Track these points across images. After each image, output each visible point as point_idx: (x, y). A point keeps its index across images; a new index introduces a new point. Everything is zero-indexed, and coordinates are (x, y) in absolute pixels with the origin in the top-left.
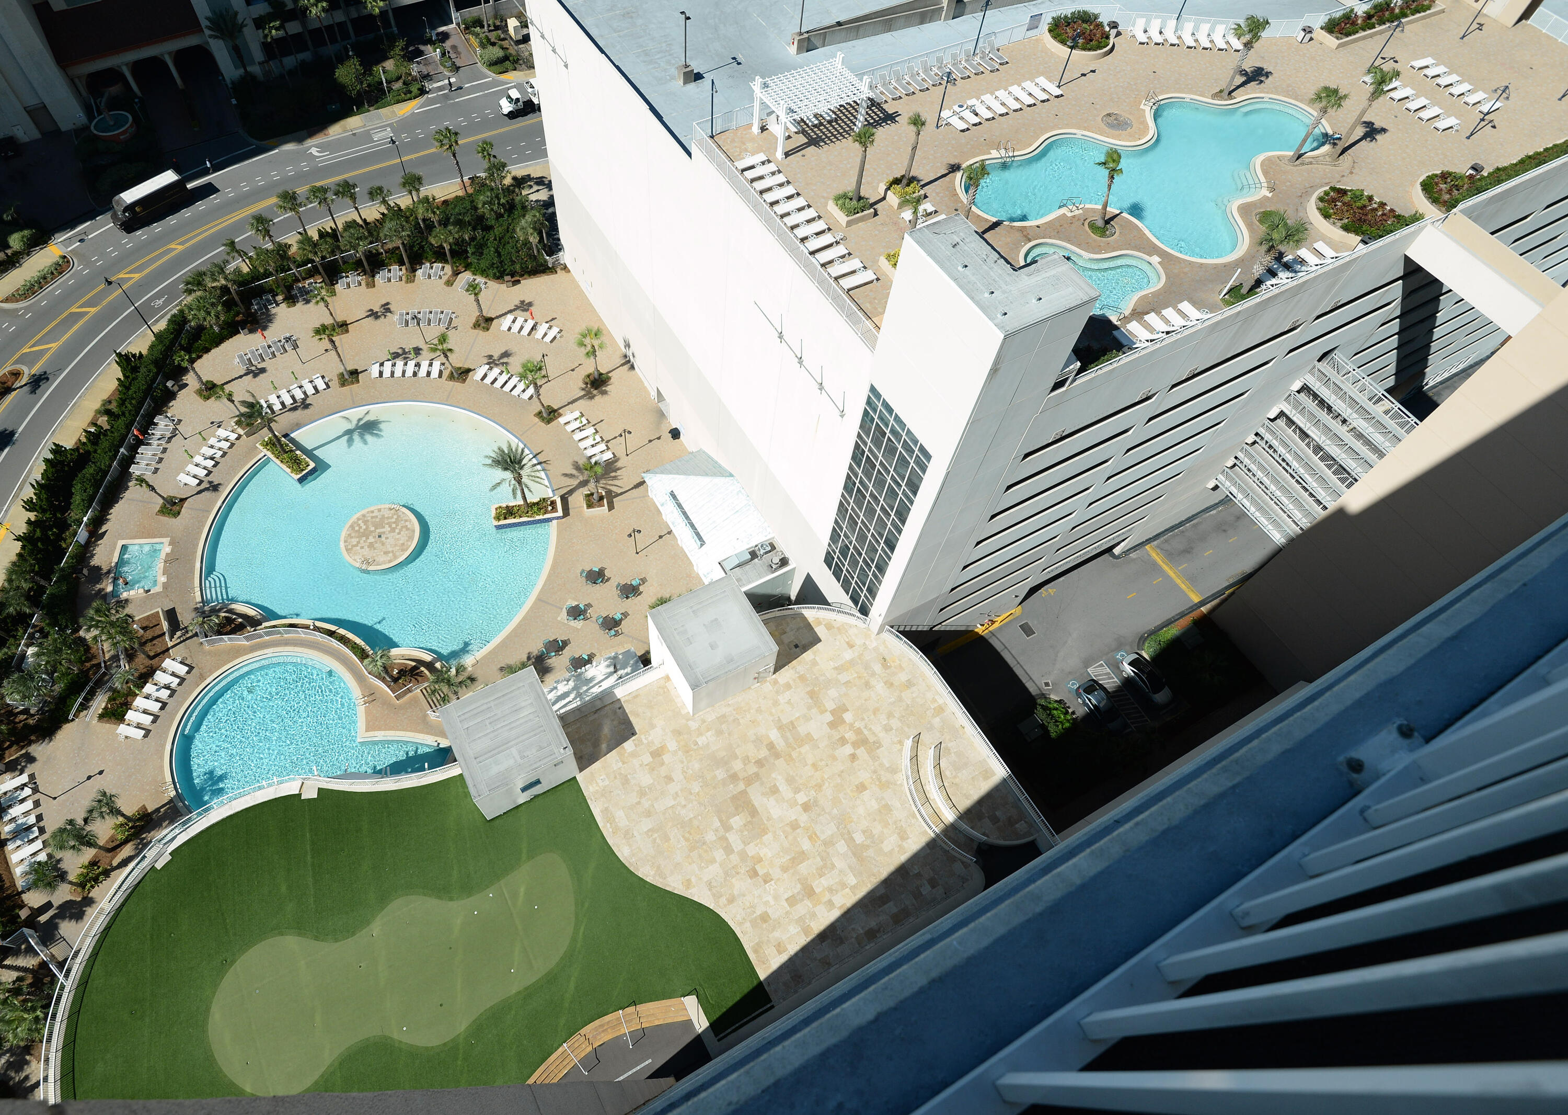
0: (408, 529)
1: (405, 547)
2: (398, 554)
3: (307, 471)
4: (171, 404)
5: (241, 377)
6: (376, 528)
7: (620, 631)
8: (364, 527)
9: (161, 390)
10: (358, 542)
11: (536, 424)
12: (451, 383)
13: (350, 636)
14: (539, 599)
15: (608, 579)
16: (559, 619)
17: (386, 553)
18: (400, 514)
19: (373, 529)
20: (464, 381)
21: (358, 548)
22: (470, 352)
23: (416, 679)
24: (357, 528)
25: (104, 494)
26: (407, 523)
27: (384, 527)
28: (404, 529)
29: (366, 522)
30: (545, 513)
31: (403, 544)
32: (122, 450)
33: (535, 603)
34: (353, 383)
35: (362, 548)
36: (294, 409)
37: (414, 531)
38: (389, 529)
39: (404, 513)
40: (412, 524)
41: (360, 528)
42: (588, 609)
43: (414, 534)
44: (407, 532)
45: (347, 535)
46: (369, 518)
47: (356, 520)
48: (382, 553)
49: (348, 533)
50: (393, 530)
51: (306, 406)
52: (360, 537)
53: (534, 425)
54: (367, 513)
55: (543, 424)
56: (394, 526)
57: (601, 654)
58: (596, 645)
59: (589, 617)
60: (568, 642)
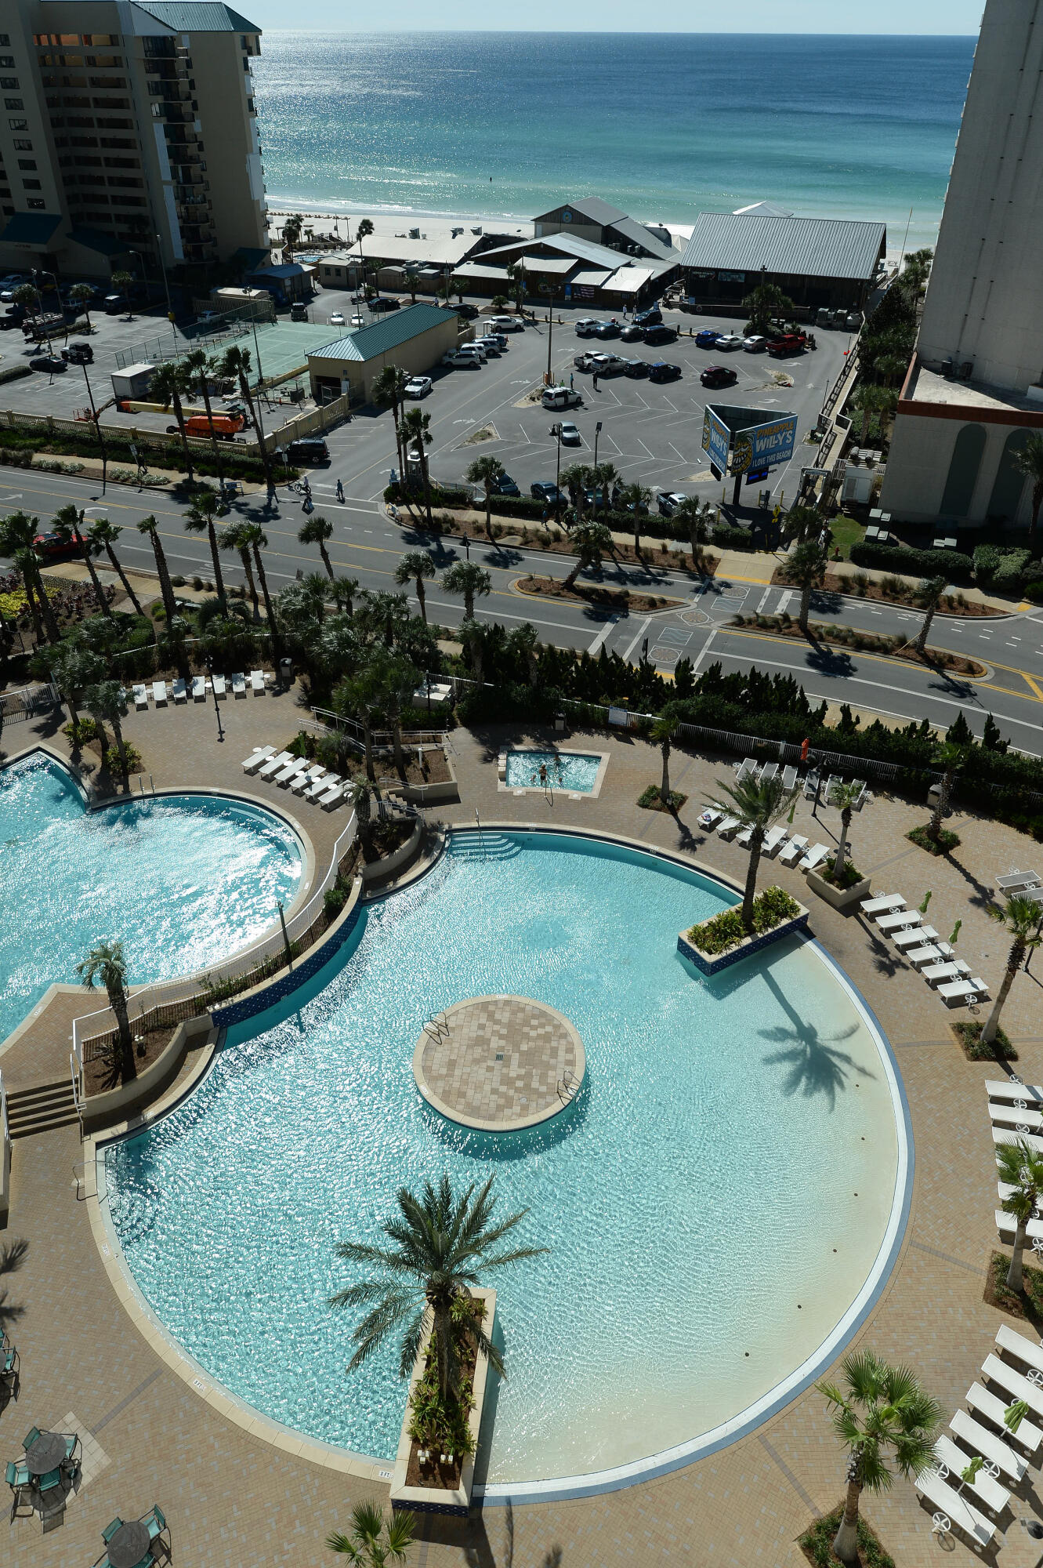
0: (500, 1108)
1: (453, 1098)
2: (440, 1084)
3: (697, 950)
4: (895, 799)
5: (970, 879)
6: (522, 1053)
8: (533, 1033)
10: (497, 1022)
11: (808, 1501)
12: (985, 1264)
13: (267, 983)
14: (157, 1372)
17: (452, 1064)
18: (549, 1099)
19: (524, 1047)
20: (998, 1302)
21: (483, 1021)
24: (534, 1022)
26: (517, 1109)
27: (520, 1066)
28: (502, 1101)
29: (547, 1038)
30: (415, 1440)
31: (462, 1095)
32: (782, 745)
34: (967, 1046)
35: (482, 1027)
36: (878, 948)
37: (492, 1118)
38: (513, 1074)
39: (548, 1105)
40: (514, 1117)
41: (534, 1028)
42: (48, 1514)
43: (484, 1118)
44: (493, 1105)
45: (522, 1006)
46: (554, 1044)
47: (555, 1022)
48: (453, 1057)
49: (528, 1008)
50: (507, 1081)
51: (889, 967)
52: (510, 1025)
53: (803, 1495)
54: (568, 1042)
55: (805, 1527)
56: (520, 1084)
59: (19, 1511)
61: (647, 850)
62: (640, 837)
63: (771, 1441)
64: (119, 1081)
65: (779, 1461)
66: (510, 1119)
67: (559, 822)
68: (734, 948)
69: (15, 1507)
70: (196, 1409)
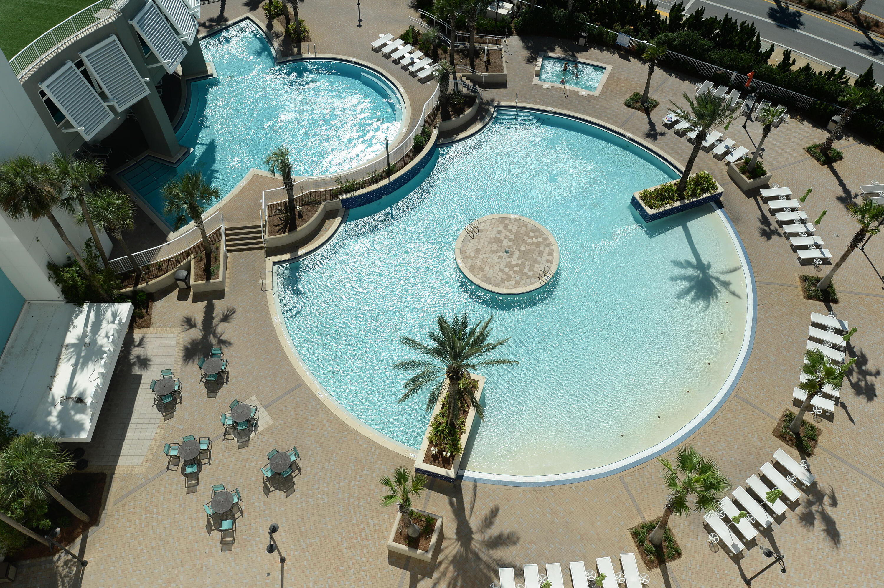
0: (503, 281)
1: (476, 270)
2: (470, 261)
3: (643, 204)
4: (805, 123)
5: (841, 183)
6: (521, 251)
7: (175, 468)
8: (530, 241)
9: (826, 108)
10: (509, 231)
11: (640, 513)
12: (779, 415)
13: (374, 187)
14: (300, 385)
15: (266, 491)
16: (254, 398)
17: (478, 251)
18: (533, 280)
19: (523, 248)
20: (781, 436)
21: (501, 229)
22: (858, 470)
24: (532, 234)
26: (513, 283)
27: (519, 258)
28: (505, 277)
29: (538, 244)
30: (431, 442)
31: (481, 269)
32: (735, 73)
33: (299, 378)
34: (807, 290)
35: (499, 232)
36: (765, 221)
37: (497, 285)
38: (514, 263)
39: (532, 283)
40: (510, 287)
41: (531, 238)
42: (241, 440)
43: (493, 284)
44: (499, 278)
45: (526, 223)
46: (541, 249)
47: (545, 236)
48: (479, 247)
49: (529, 225)
50: (510, 266)
52: (516, 234)
53: (638, 510)
54: (550, 249)
55: (636, 524)
56: (517, 269)
57: (163, 427)
58: (181, 427)
59: (227, 436)
60: (211, 395)
61: (624, 136)
62: (621, 127)
63: (626, 480)
64: (287, 230)
65: (628, 491)
66: (508, 288)
67: (569, 110)
68: (668, 207)
69: (225, 434)
70: (318, 406)
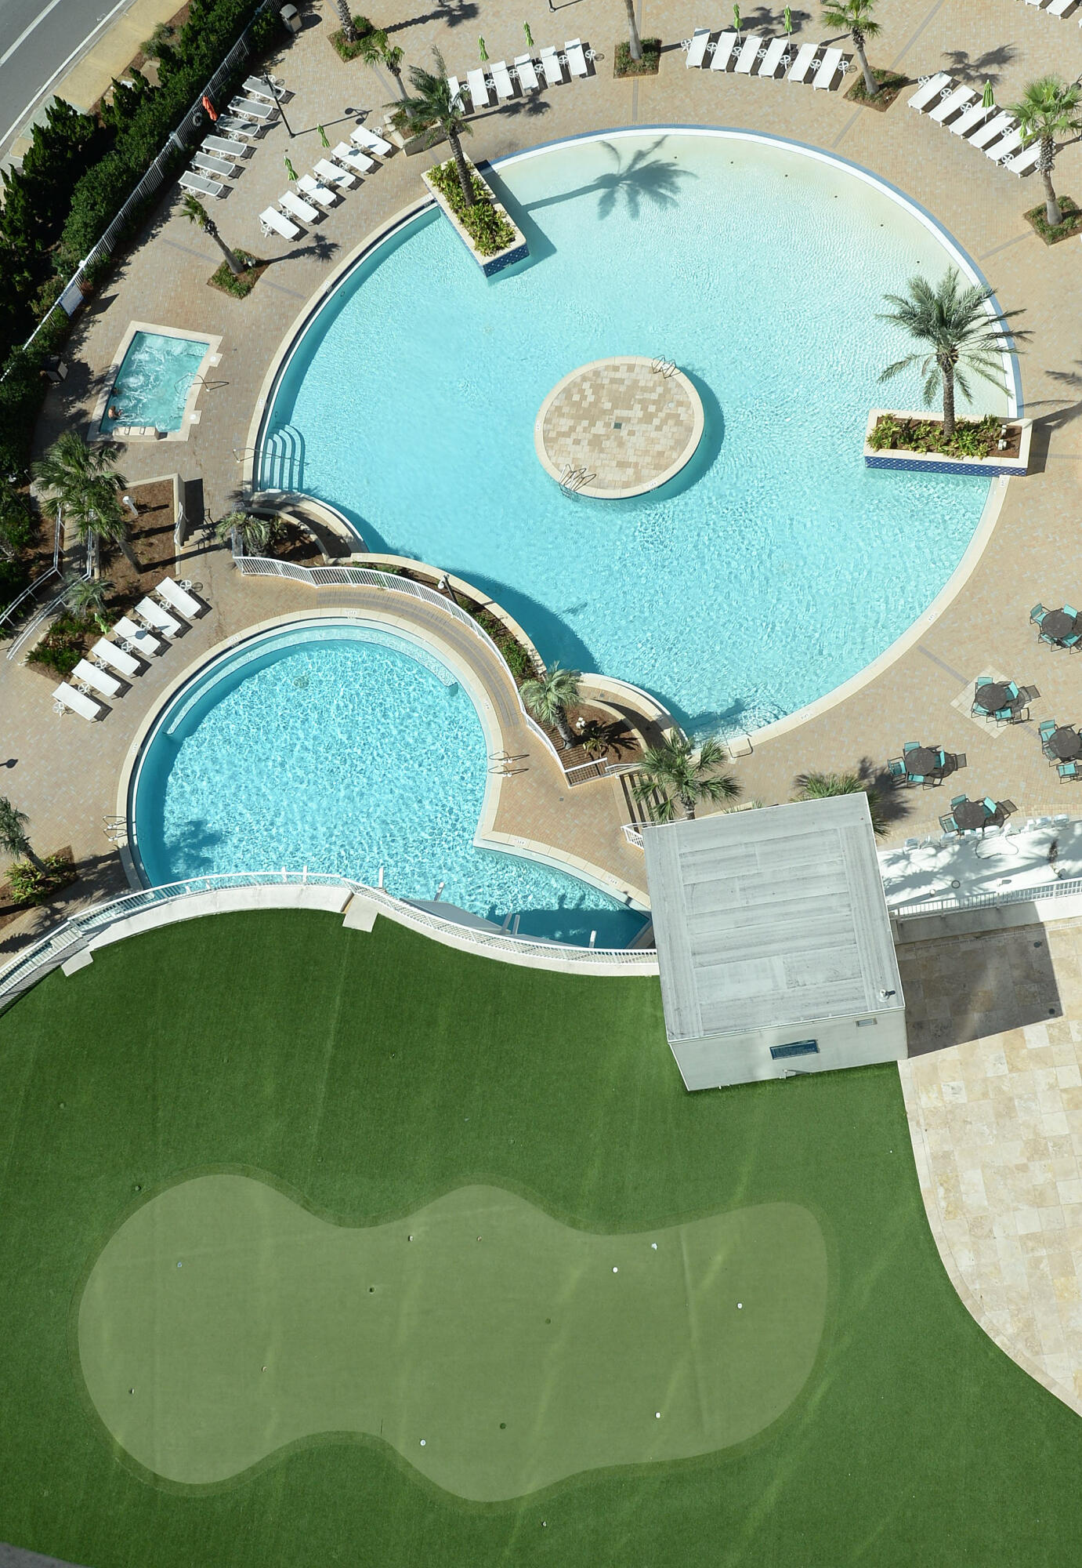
0: (679, 423)
1: (663, 462)
2: (645, 472)
3: (506, 251)
4: (280, 56)
5: (423, 20)
6: (615, 407)
8: (591, 398)
10: (573, 429)
11: (1024, 236)
12: (855, 106)
13: (510, 623)
14: (920, 648)
16: (955, 703)
17: (622, 465)
18: (671, 385)
19: (608, 406)
20: (886, 104)
21: (569, 441)
22: (915, 37)
23: (617, 751)
24: (576, 398)
25: (126, 219)
26: (681, 410)
27: (630, 408)
28: (671, 422)
29: (597, 388)
30: (989, 453)
31: (661, 454)
32: (173, 136)
33: (910, 653)
34: (643, 71)
35: (577, 442)
36: (512, 110)
37: (690, 430)
38: (640, 414)
39: (679, 386)
40: (690, 412)
41: (584, 397)
42: (1027, 698)
43: (688, 436)
44: (675, 429)
45: (553, 408)
46: (606, 381)
47: (579, 380)
48: (614, 464)
49: (557, 403)
50: (648, 418)
51: (537, 107)
52: (578, 418)
53: (1021, 238)
54: (605, 370)
55: (1040, 240)
56: (652, 408)
57: (1028, 809)
58: (1023, 785)
59: (1024, 718)
60: (960, 762)
61: (325, 295)
62: (304, 299)
63: (983, 253)
65: (997, 250)
66: (692, 416)
67: (262, 377)
68: (509, 219)
69: (1023, 721)
70: (951, 616)
